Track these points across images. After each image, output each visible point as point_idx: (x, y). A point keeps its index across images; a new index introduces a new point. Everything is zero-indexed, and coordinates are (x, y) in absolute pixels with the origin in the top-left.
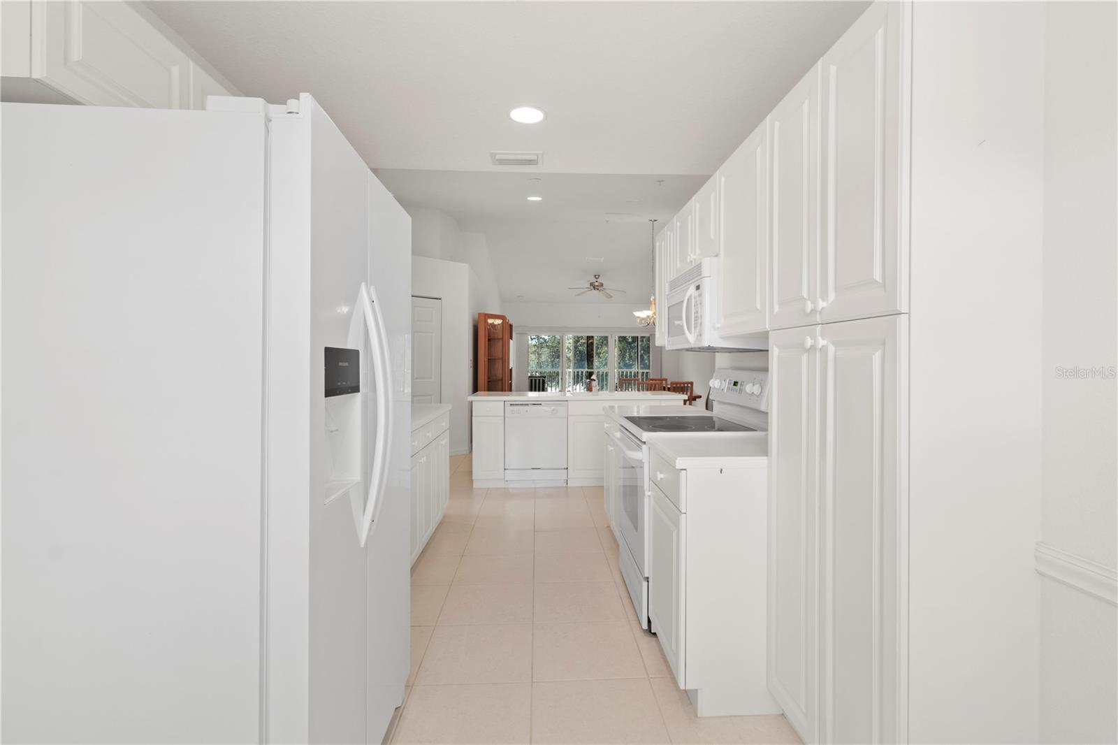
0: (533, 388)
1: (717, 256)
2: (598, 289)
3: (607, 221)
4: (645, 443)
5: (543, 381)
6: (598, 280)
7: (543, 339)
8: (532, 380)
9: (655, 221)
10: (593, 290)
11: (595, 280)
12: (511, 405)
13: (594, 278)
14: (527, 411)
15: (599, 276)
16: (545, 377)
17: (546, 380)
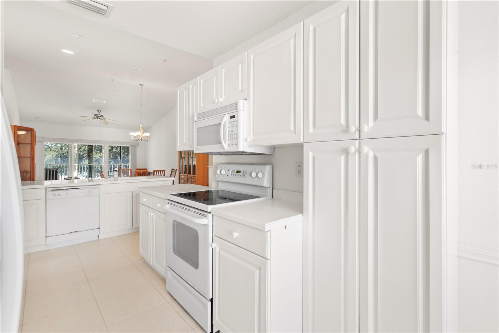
0: (48, 178)
1: (246, 99)
2: (100, 119)
3: (112, 80)
4: (210, 212)
5: (56, 172)
6: (100, 113)
7: (48, 146)
8: (47, 171)
9: (142, 85)
10: (97, 119)
11: (98, 113)
12: (52, 190)
13: (97, 112)
14: (67, 194)
15: (100, 111)
16: (58, 169)
17: (59, 171)
